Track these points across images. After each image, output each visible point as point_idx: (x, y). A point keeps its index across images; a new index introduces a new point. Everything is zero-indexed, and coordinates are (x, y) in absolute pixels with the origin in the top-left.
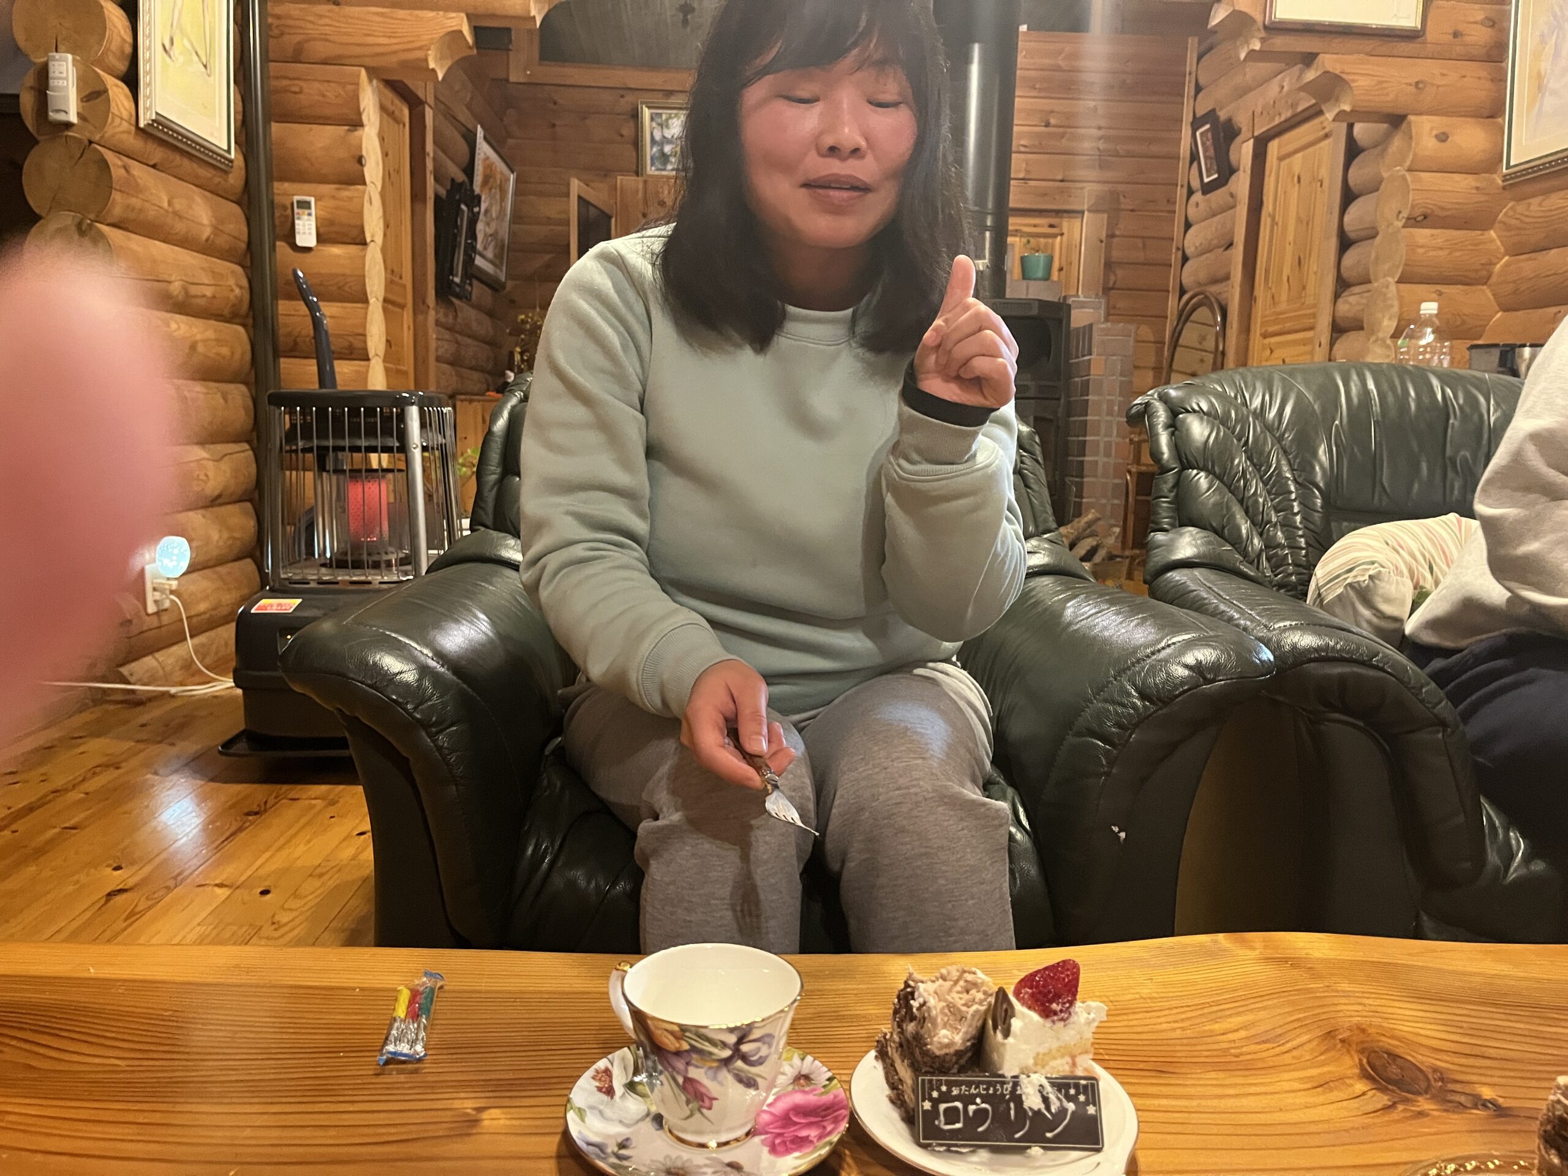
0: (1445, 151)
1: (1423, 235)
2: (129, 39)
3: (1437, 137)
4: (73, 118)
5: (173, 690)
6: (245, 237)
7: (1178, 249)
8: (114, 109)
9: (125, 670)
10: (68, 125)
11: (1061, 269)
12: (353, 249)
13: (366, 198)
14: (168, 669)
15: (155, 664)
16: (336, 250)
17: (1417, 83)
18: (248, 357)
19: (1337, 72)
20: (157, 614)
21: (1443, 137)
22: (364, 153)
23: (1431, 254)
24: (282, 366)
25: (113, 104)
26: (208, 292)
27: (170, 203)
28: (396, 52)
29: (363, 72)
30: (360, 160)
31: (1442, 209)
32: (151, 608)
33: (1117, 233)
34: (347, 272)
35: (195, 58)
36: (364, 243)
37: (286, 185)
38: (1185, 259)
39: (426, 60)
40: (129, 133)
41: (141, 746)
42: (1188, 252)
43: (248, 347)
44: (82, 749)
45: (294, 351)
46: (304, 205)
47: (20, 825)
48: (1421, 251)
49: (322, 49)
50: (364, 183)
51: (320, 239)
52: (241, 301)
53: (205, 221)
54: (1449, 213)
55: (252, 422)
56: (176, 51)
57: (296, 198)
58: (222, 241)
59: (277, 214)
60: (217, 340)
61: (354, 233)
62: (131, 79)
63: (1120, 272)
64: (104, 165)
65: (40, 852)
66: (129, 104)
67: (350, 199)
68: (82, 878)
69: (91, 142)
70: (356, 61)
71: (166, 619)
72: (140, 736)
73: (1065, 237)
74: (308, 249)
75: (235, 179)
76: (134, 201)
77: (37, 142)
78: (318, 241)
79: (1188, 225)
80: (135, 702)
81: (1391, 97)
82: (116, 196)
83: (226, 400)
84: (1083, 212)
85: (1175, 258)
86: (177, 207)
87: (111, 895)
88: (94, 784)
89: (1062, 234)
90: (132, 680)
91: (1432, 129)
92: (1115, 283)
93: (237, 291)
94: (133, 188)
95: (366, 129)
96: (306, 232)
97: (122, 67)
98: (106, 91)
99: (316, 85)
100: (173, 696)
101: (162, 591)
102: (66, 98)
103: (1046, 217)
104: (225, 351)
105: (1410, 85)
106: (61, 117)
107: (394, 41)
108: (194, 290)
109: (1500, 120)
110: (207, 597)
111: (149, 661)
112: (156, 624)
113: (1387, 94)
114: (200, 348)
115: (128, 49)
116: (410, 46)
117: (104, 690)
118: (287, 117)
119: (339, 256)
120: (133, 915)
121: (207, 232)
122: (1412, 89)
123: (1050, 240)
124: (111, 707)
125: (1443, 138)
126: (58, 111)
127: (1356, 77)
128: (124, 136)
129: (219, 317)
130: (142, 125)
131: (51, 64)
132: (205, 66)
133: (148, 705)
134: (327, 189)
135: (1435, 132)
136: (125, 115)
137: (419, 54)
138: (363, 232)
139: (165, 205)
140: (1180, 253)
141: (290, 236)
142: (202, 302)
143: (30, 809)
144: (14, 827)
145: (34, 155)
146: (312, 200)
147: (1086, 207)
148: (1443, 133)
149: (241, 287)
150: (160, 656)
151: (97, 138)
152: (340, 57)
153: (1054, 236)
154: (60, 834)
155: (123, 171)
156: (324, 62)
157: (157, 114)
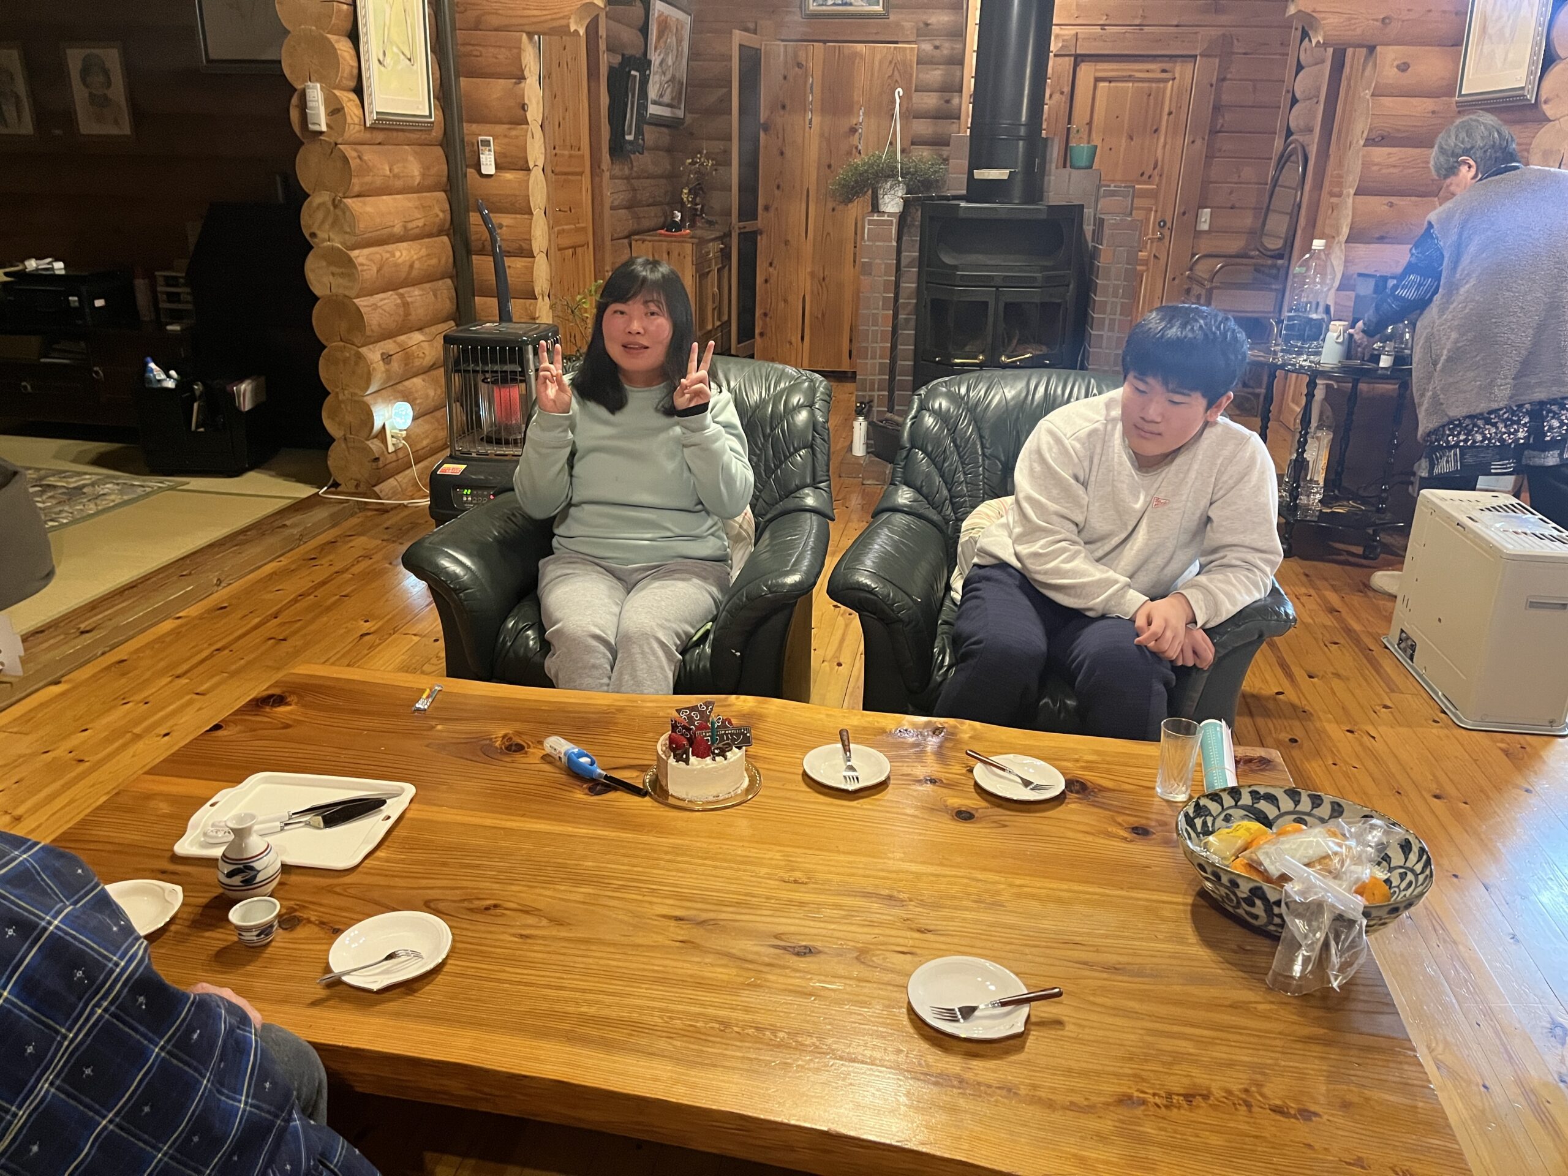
0: (1407, 79)
1: (1380, 153)
2: (356, 64)
3: (1398, 67)
4: (324, 128)
5: (405, 502)
6: (446, 173)
7: (1288, 92)
8: (349, 120)
9: (376, 489)
10: (321, 133)
11: (1170, 113)
12: (520, 175)
13: (529, 134)
14: (404, 486)
15: (396, 483)
16: (509, 176)
17: (1384, 19)
18: (451, 260)
19: (1309, 11)
20: (395, 451)
21: (1402, 67)
22: (526, 101)
23: (1384, 171)
24: (474, 262)
25: (348, 118)
26: (420, 223)
27: (390, 170)
28: (545, 21)
29: (524, 36)
30: (523, 107)
31: (1398, 131)
32: (391, 449)
33: (1229, 76)
34: (517, 193)
35: (402, 57)
36: (529, 170)
37: (474, 126)
38: (1294, 101)
39: (568, 26)
40: (360, 131)
41: (385, 543)
42: (1298, 95)
43: (451, 253)
44: (351, 544)
45: (482, 252)
46: (486, 143)
47: (319, 593)
48: (1375, 168)
49: (495, 21)
50: (528, 124)
51: (498, 167)
52: (445, 220)
53: (416, 173)
54: (1404, 135)
55: (455, 307)
56: (388, 61)
57: (481, 138)
58: (429, 181)
59: (467, 150)
60: (428, 255)
61: (521, 163)
62: (359, 91)
63: (1228, 117)
64: (345, 160)
65: (329, 609)
66: (359, 112)
67: (517, 137)
68: (349, 625)
69: (336, 144)
70: (521, 28)
71: (401, 455)
72: (386, 537)
73: (1176, 81)
74: (491, 176)
75: (437, 133)
76: (368, 179)
77: (302, 143)
78: (496, 168)
79: (1300, 67)
80: (384, 510)
81: (1359, 31)
82: (355, 180)
83: (435, 296)
84: (1196, 56)
85: (1285, 101)
86: (396, 171)
87: (362, 636)
88: (356, 570)
89: (1174, 79)
90: (381, 495)
91: (1394, 60)
92: (1222, 126)
93: (441, 215)
94: (366, 169)
95: (528, 81)
96: (488, 166)
97: (353, 84)
98: (343, 108)
99: (491, 50)
100: (405, 506)
101: (397, 438)
102: (319, 115)
103: (1160, 62)
104: (434, 261)
105: (1377, 20)
106: (316, 128)
107: (544, 12)
108: (410, 226)
109: (1459, 48)
110: (427, 437)
111: (392, 482)
112: (395, 458)
113: (1354, 30)
114: (417, 265)
115: (355, 71)
116: (554, 16)
117: (366, 503)
118: (472, 74)
119: (509, 181)
120: (372, 647)
121: (418, 180)
122: (1378, 24)
123: (1162, 85)
124: (370, 513)
125: (1404, 67)
126: (314, 124)
127: (1327, 15)
128: (357, 135)
129: (430, 235)
130: (368, 125)
131: (307, 91)
132: (410, 60)
133: (391, 513)
134: (500, 129)
135: (1396, 63)
136: (356, 120)
137: (563, 22)
138: (527, 162)
139: (388, 173)
140: (1290, 95)
141: (478, 166)
142: (417, 231)
143: (323, 583)
144: (316, 593)
145: (302, 151)
146: (491, 139)
147: (1198, 52)
148: (1404, 63)
149: (443, 211)
150: (399, 477)
151: (340, 141)
152: (506, 26)
153: (1166, 81)
154: (338, 600)
155: (358, 160)
156: (496, 30)
157: (378, 113)
